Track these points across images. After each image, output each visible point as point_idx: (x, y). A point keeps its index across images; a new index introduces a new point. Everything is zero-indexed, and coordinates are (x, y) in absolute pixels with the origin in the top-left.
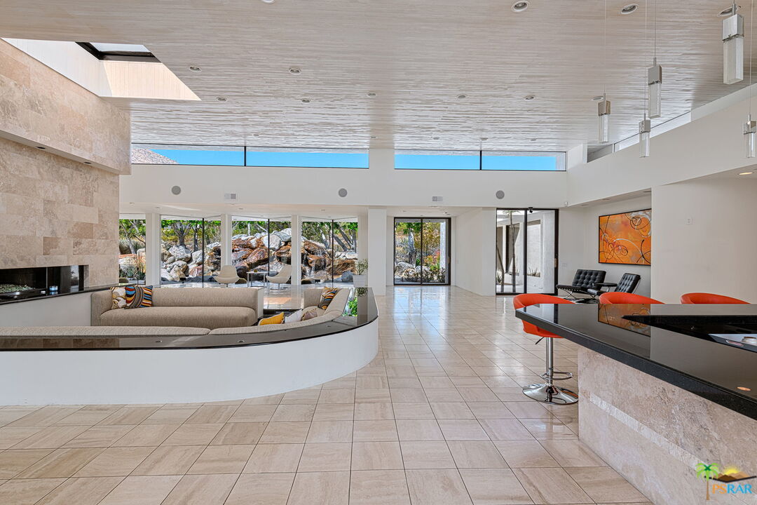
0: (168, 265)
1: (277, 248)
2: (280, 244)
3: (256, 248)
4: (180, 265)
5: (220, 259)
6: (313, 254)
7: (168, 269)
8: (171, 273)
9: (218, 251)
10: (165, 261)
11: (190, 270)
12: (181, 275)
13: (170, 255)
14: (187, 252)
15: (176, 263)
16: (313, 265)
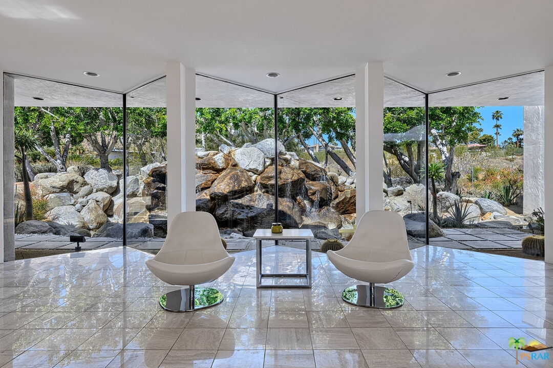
0: (80, 200)
1: (260, 168)
2: (265, 162)
3: (223, 169)
4: (99, 199)
5: (164, 189)
6: (314, 179)
7: (78, 206)
8: (82, 213)
9: (160, 176)
10: (76, 193)
11: (115, 207)
12: (98, 216)
13: (85, 184)
14: (111, 179)
15: (93, 196)
16: (316, 198)
